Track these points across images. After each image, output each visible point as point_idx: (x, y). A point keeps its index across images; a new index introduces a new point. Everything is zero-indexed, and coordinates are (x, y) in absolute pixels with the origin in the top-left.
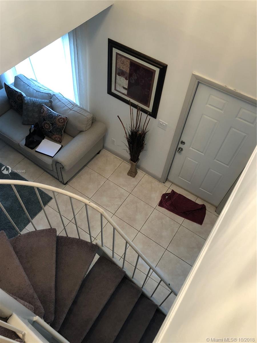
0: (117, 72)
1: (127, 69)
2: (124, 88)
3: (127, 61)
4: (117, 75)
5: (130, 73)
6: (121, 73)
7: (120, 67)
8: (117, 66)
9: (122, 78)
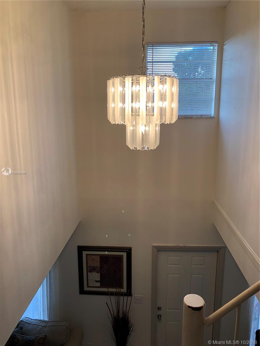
0: (89, 270)
1: (97, 264)
2: (96, 281)
3: (97, 257)
4: (89, 273)
5: (100, 267)
6: (92, 270)
7: (91, 265)
8: (88, 265)
9: (94, 273)
